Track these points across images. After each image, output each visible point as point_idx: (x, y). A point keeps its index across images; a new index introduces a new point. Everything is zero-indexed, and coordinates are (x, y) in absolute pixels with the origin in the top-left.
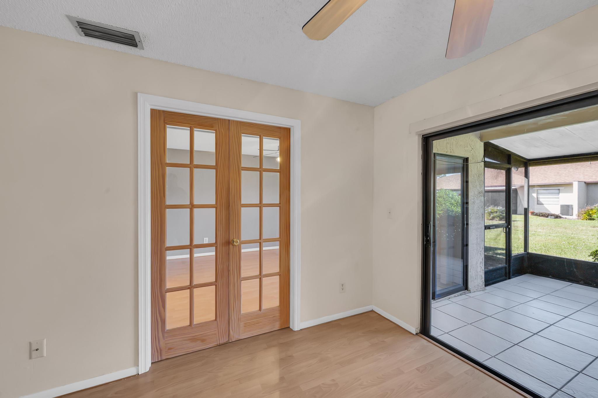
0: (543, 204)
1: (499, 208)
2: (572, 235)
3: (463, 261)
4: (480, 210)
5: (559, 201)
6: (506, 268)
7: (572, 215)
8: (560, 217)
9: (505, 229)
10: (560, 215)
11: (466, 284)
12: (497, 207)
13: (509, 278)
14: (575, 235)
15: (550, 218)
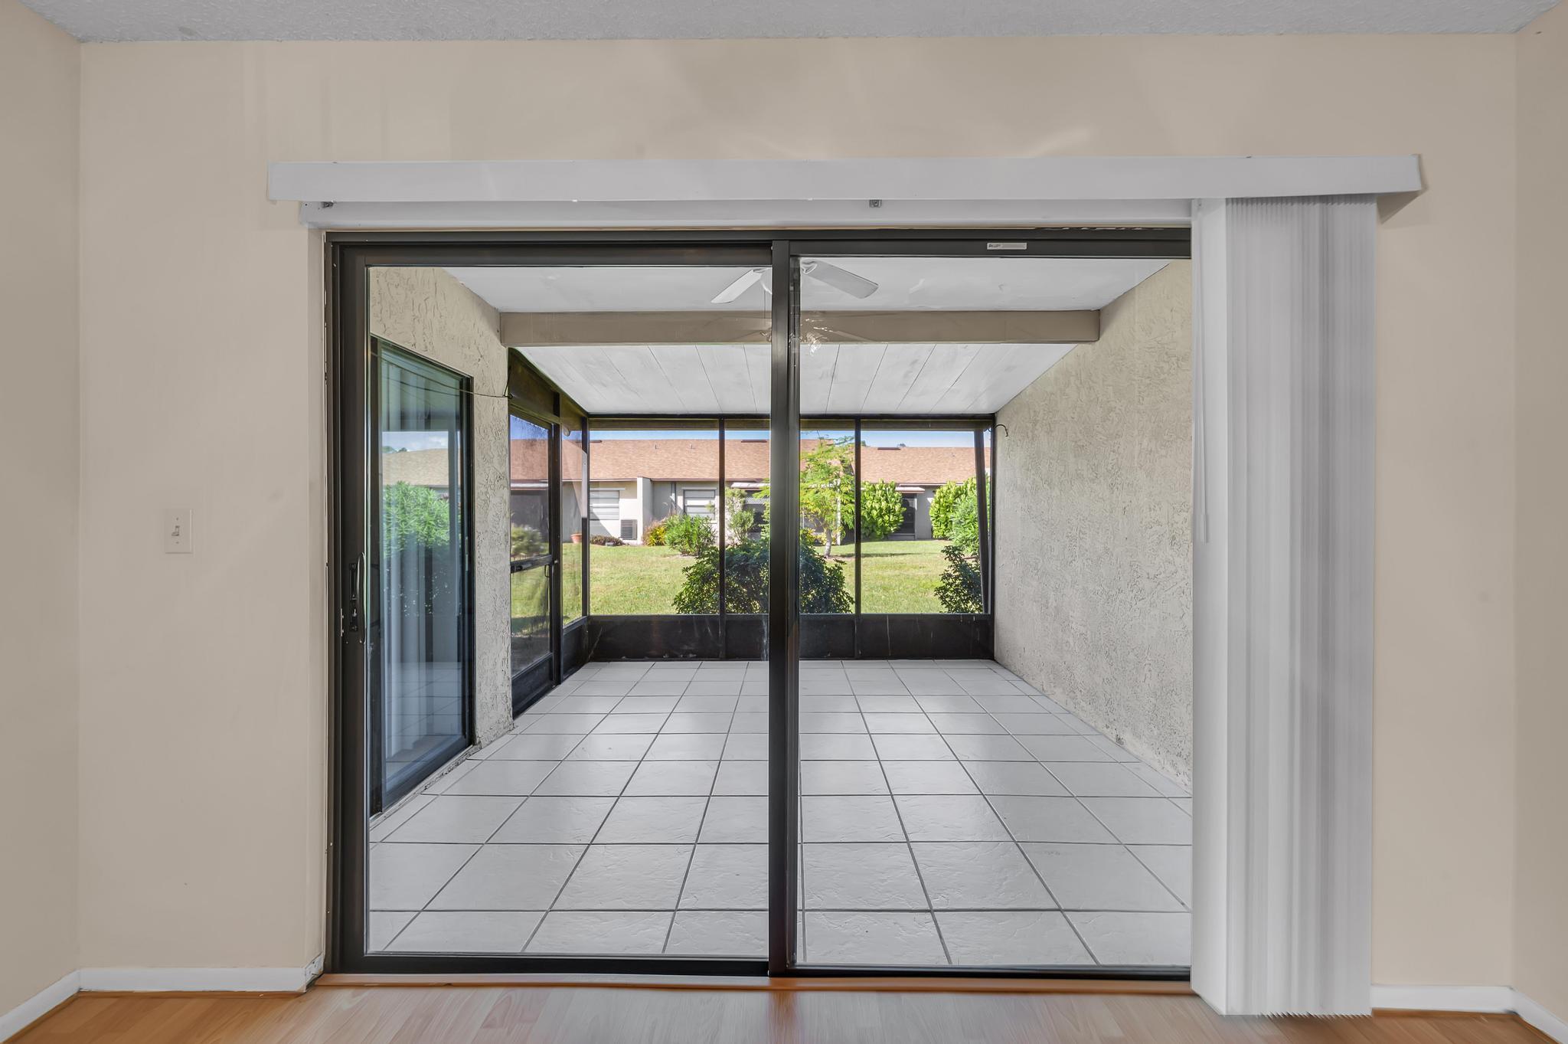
0: (598, 520)
1: (526, 529)
2: (642, 574)
3: (461, 667)
4: (500, 523)
5: (618, 514)
6: (550, 660)
7: (636, 539)
8: (622, 544)
9: (547, 567)
10: (621, 539)
11: (469, 728)
12: (524, 527)
13: (559, 682)
14: (645, 573)
15: (608, 545)
